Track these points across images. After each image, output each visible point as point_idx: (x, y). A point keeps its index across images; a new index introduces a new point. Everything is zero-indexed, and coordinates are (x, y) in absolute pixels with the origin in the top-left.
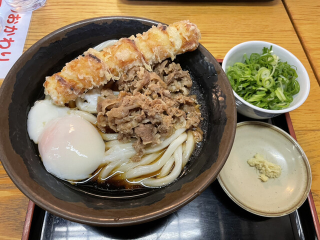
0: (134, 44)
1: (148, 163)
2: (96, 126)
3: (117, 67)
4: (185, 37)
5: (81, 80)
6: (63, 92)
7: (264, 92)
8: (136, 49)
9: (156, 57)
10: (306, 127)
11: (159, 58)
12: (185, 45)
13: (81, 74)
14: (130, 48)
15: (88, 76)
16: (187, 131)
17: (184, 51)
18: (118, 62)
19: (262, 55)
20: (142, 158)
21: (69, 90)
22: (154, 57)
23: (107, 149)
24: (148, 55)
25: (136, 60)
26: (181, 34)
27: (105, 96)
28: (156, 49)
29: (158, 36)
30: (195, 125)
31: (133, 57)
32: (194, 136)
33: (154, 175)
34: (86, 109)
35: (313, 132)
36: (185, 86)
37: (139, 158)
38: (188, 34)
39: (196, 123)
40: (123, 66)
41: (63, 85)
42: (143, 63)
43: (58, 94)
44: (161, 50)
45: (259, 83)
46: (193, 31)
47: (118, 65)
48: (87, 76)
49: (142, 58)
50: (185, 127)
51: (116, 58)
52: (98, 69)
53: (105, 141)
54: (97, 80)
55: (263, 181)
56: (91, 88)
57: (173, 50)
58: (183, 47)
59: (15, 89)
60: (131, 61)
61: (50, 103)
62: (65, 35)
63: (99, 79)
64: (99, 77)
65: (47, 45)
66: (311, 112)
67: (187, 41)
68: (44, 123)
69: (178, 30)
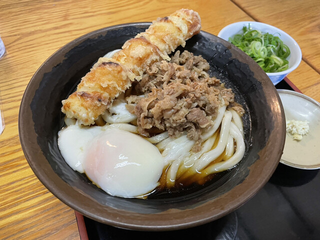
0: (145, 39)
1: (210, 149)
2: (138, 134)
3: (136, 66)
4: (188, 20)
5: (105, 89)
6: (91, 105)
7: (263, 62)
8: (149, 43)
9: (169, 46)
10: (302, 86)
11: (172, 47)
12: (191, 28)
13: (103, 82)
14: (142, 44)
15: (112, 82)
16: (227, 109)
17: (192, 34)
18: (135, 61)
19: (244, 34)
20: (201, 145)
21: (97, 102)
22: (167, 47)
23: (161, 151)
24: (161, 46)
25: (152, 53)
26: (183, 19)
27: (133, 103)
28: (167, 39)
29: (164, 27)
30: (232, 100)
31: (148, 51)
32: (236, 111)
33: (221, 159)
34: (118, 120)
35: (309, 88)
36: (204, 70)
37: (198, 147)
38: (190, 17)
39: (231, 98)
40: (141, 63)
41: (88, 99)
42: (159, 55)
43: (87, 109)
44: (171, 39)
45: (256, 56)
46: (193, 14)
47: (135, 64)
48: (110, 83)
49: (157, 50)
50: (225, 104)
51: (132, 57)
52: (119, 72)
53: (155, 144)
54: (121, 84)
55: (298, 141)
56: (117, 96)
57: (182, 35)
58: (189, 31)
59: (34, 121)
60: (148, 56)
61: (78, 127)
62: (65, 57)
63: (123, 83)
64: (122, 81)
65: (50, 70)
66: (298, 73)
67: (191, 24)
68: (81, 149)
69: (179, 16)
